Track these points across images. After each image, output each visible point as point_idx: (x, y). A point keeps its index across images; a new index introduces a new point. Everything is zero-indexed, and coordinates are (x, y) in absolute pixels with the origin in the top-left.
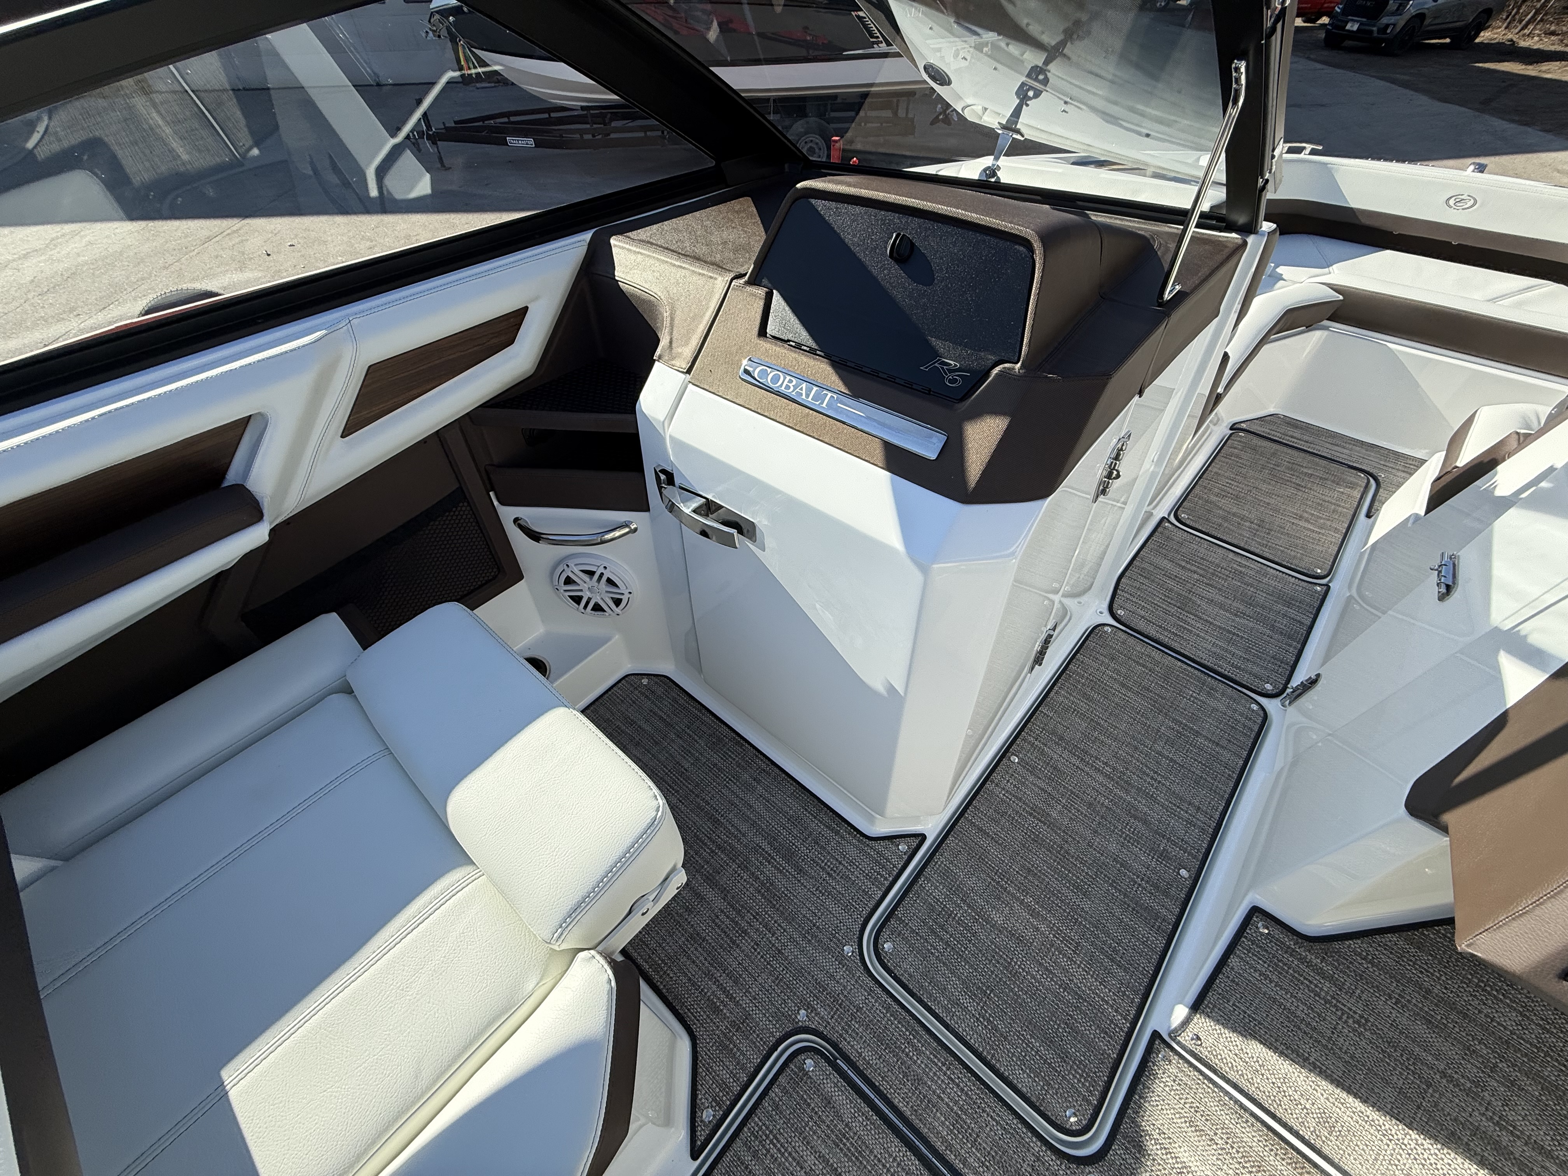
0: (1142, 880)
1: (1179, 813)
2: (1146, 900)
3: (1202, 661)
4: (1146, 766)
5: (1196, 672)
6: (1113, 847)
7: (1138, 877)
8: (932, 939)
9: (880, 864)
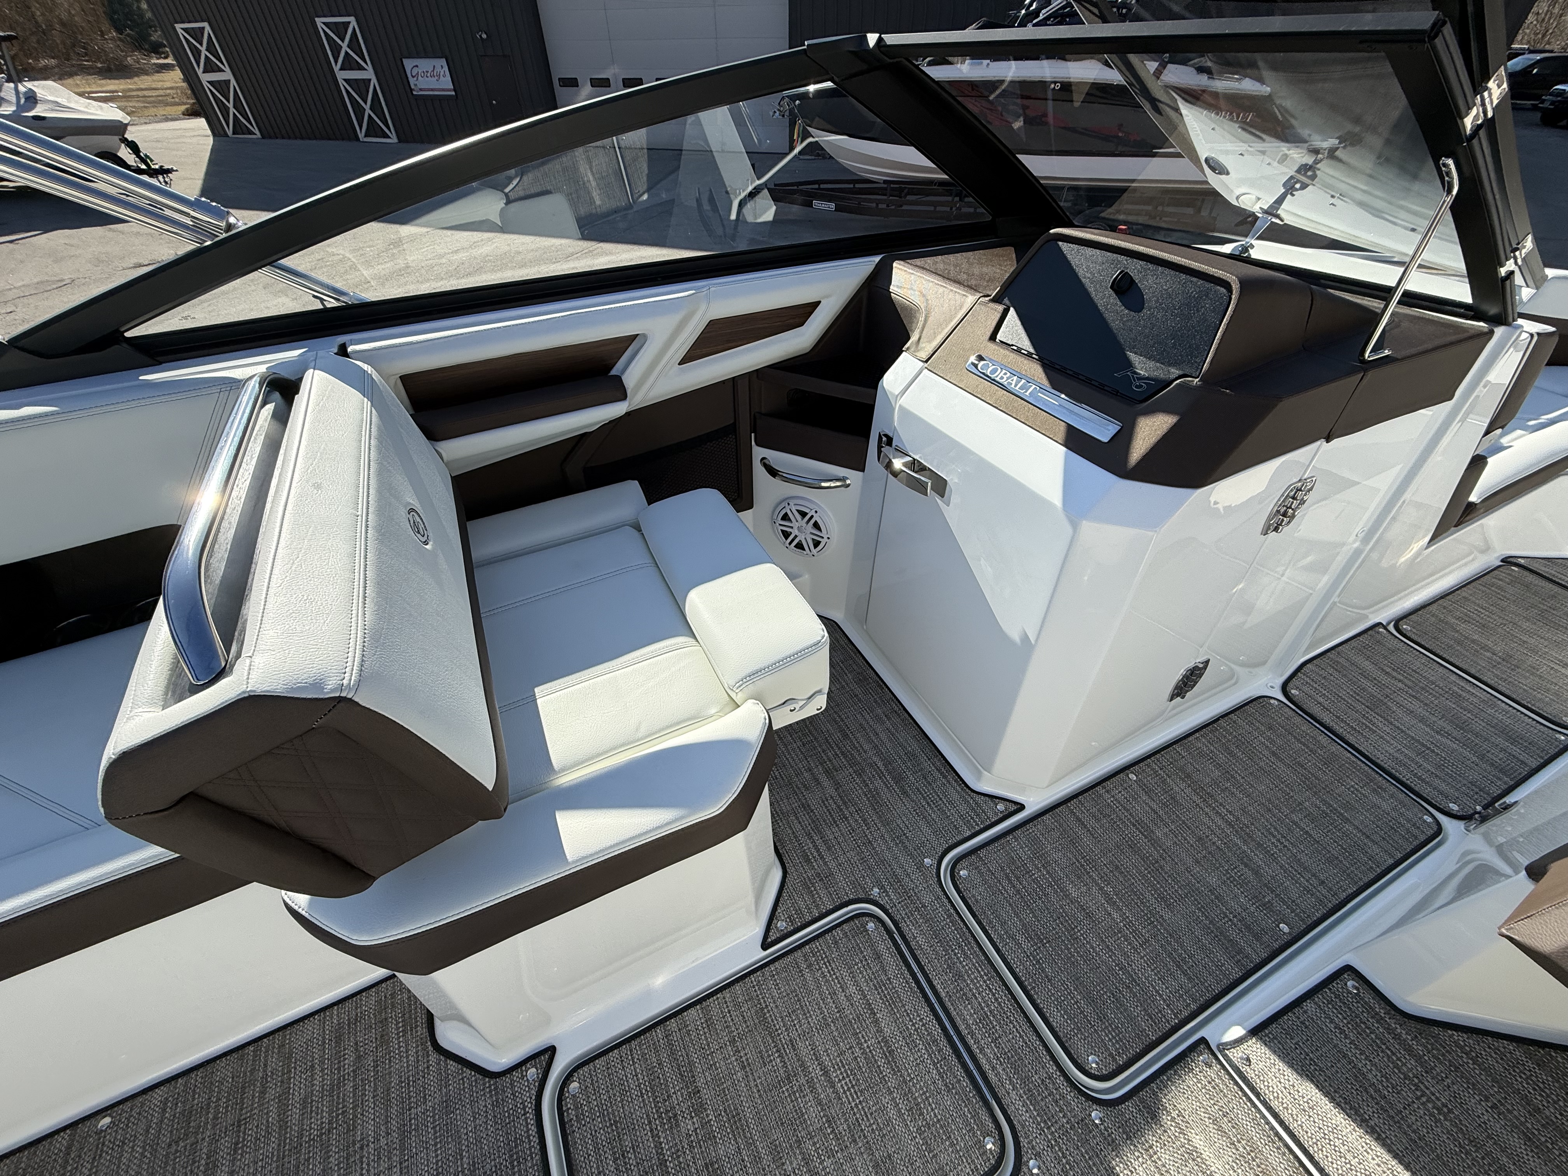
0: (1235, 917)
1: (1299, 879)
2: (1233, 934)
3: (1379, 761)
4: (1275, 828)
5: (1367, 768)
6: (1213, 880)
7: (1231, 913)
8: (1005, 883)
9: (975, 812)
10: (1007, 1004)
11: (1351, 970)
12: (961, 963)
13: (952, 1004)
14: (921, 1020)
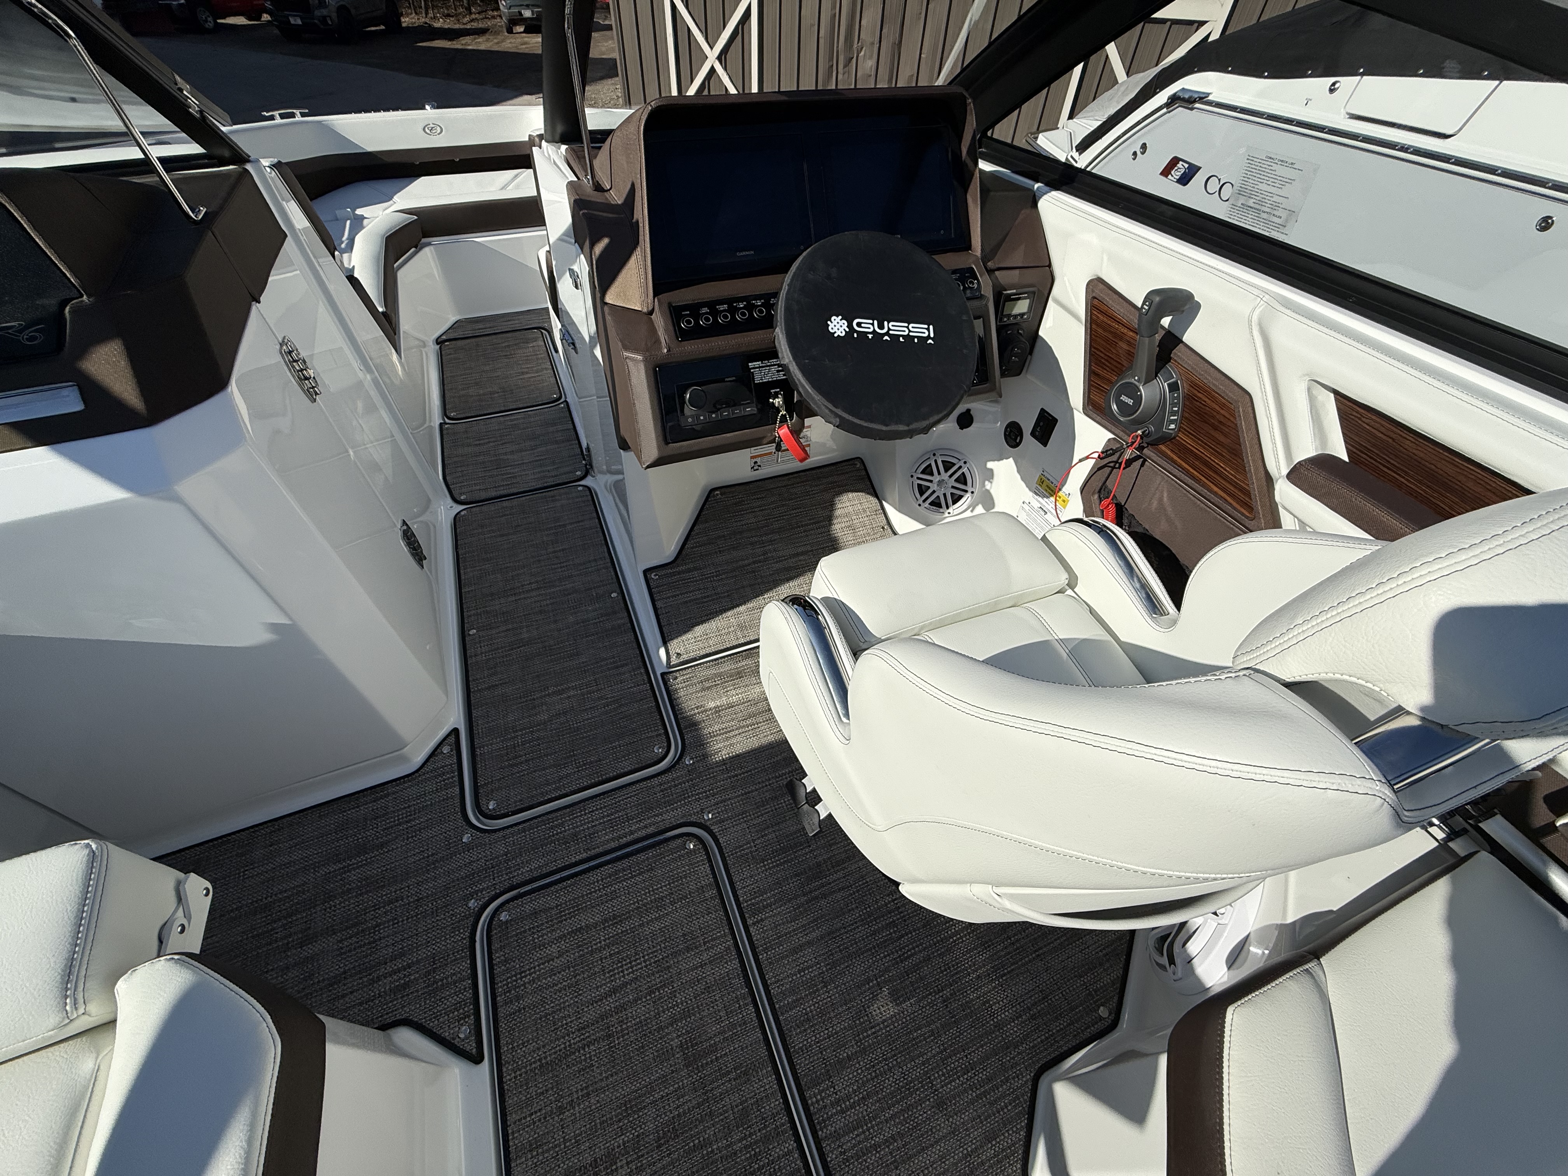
0: (599, 618)
1: (589, 570)
2: (608, 625)
3: (534, 487)
4: (553, 564)
5: (535, 496)
7: (596, 619)
8: (515, 770)
9: (439, 776)
10: (607, 801)
11: (646, 572)
12: (565, 831)
13: (594, 849)
14: (598, 882)
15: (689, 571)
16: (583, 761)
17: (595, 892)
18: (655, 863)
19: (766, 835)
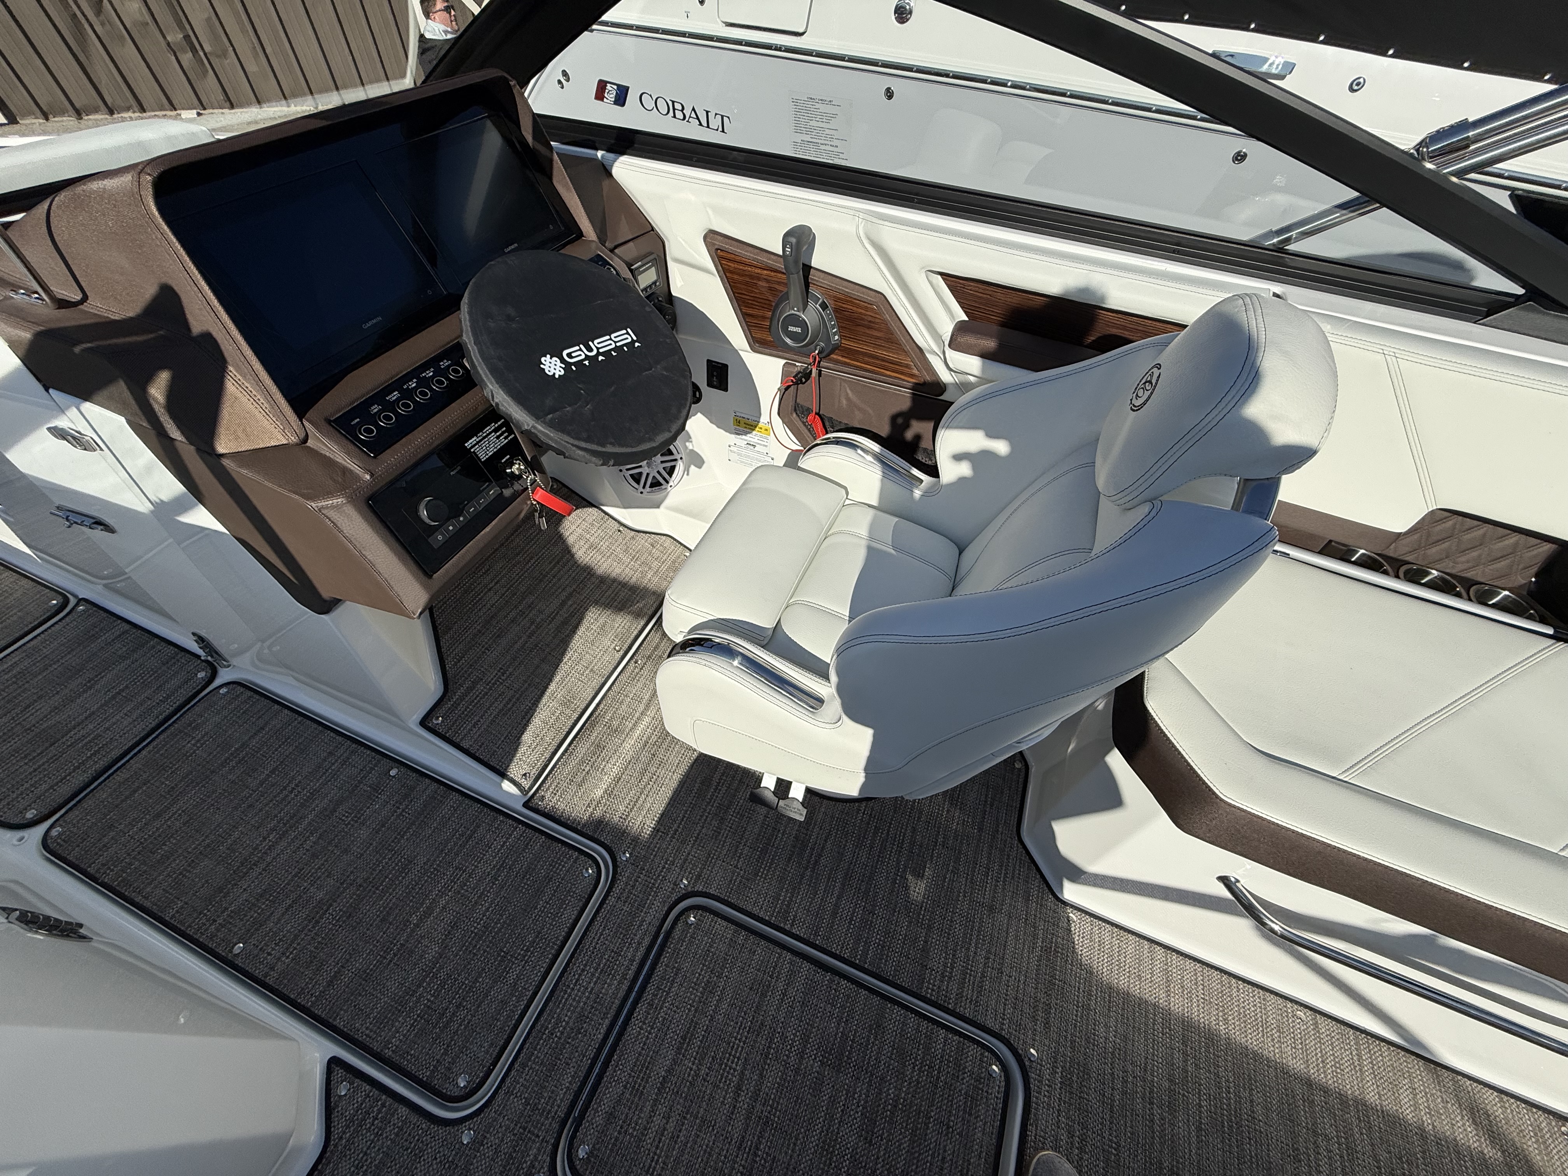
2: (417, 806)
3: (148, 729)
4: (275, 797)
10: (582, 958)
11: (424, 723)
13: (610, 1008)
15: (470, 689)
16: (522, 950)
17: (648, 1038)
18: (676, 963)
19: (741, 854)
